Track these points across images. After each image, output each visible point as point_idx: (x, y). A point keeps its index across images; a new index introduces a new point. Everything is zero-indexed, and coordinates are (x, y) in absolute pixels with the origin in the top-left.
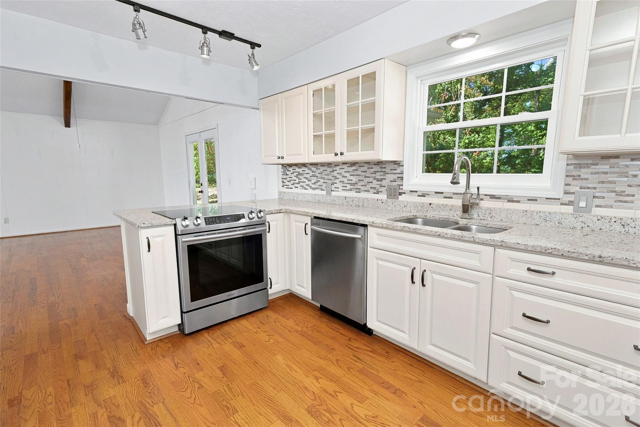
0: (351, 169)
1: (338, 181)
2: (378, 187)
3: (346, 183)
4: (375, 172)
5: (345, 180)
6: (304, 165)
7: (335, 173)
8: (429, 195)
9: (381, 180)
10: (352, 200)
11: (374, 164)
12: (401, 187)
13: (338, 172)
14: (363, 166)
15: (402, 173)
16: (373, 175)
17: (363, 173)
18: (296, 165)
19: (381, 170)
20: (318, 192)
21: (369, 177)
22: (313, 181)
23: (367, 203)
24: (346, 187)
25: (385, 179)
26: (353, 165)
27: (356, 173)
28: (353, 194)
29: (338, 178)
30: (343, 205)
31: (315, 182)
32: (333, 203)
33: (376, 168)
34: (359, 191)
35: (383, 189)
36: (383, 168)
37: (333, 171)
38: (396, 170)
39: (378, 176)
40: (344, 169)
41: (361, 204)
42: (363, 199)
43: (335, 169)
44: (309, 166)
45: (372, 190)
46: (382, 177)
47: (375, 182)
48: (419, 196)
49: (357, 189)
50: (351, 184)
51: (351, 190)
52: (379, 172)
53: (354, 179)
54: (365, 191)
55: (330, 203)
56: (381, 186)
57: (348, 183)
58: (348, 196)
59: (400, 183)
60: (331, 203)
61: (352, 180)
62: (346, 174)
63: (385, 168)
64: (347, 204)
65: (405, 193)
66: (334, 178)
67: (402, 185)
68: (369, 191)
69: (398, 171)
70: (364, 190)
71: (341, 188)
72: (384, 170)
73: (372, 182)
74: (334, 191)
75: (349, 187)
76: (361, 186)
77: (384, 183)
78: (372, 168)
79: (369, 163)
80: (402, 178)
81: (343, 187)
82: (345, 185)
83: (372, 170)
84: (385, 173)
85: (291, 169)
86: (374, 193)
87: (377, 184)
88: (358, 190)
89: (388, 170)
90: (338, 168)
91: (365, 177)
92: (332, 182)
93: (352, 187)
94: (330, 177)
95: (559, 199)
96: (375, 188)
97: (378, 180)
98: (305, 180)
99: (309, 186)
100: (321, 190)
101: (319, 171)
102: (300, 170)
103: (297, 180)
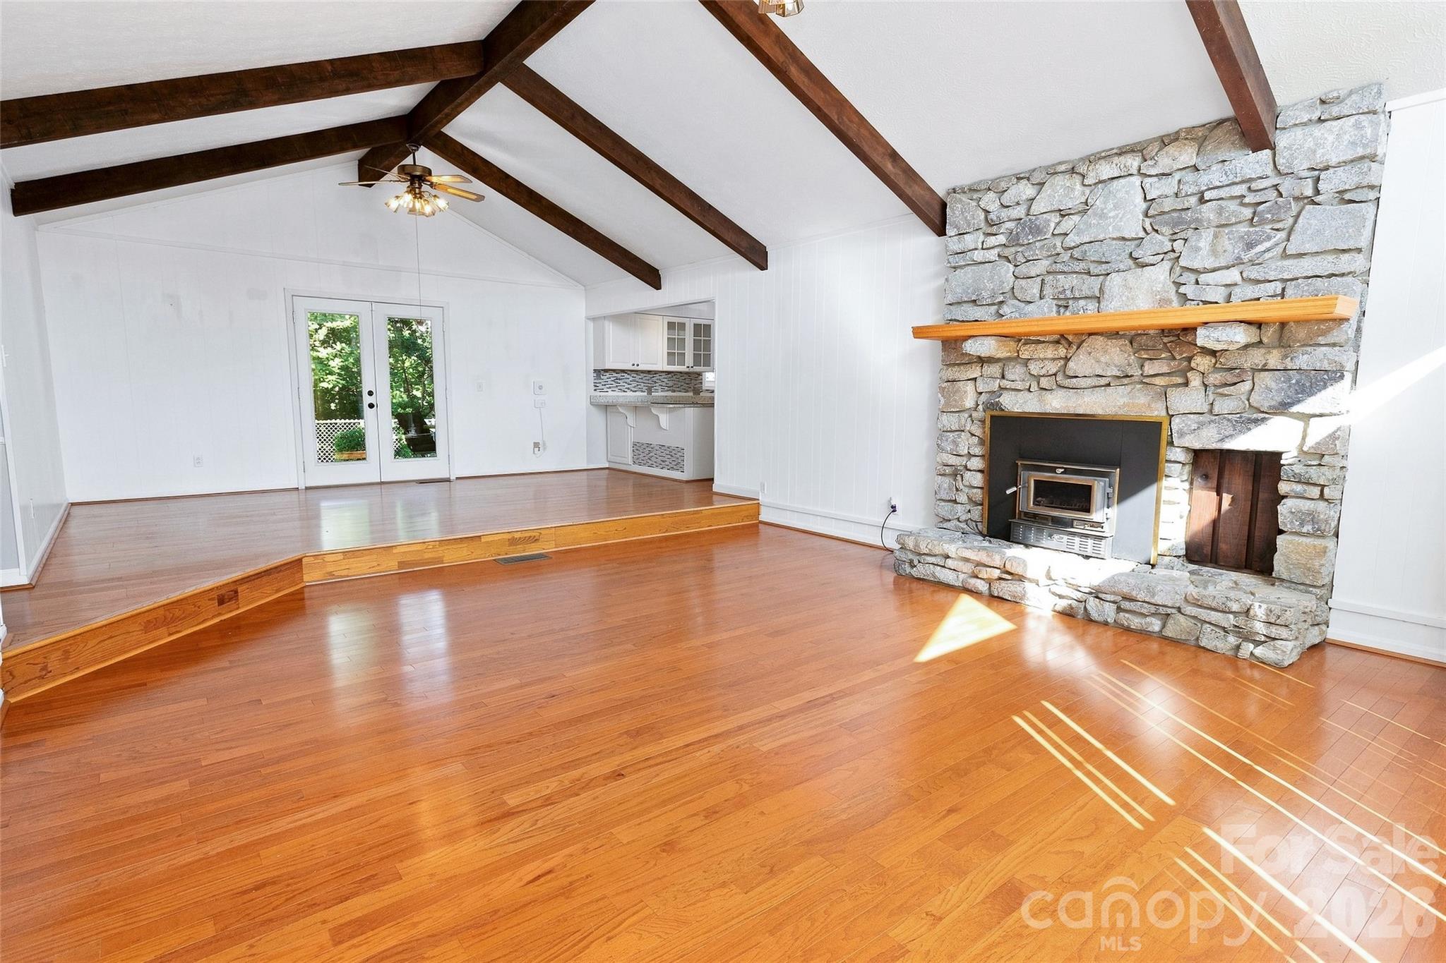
0: (669, 376)
1: (657, 385)
2: (687, 387)
3: (664, 386)
4: (685, 379)
6: (623, 371)
7: (655, 379)
11: (685, 373)
13: (657, 377)
14: (678, 374)
15: (702, 379)
17: (677, 379)
18: (614, 371)
19: (688, 377)
20: (638, 394)
21: (682, 381)
22: (633, 385)
26: (670, 374)
27: (672, 378)
31: (636, 386)
33: (686, 376)
34: (674, 391)
36: (690, 376)
37: (654, 377)
38: (697, 377)
39: (687, 381)
40: (663, 375)
43: (655, 375)
44: (629, 372)
46: (690, 382)
50: (668, 387)
51: (668, 391)
53: (671, 384)
54: (679, 391)
61: (669, 384)
62: (663, 380)
63: (692, 376)
66: (653, 383)
75: (666, 389)
76: (676, 387)
77: (691, 385)
78: (683, 376)
80: (701, 383)
84: (691, 379)
85: (607, 374)
90: (657, 375)
94: (650, 382)
97: (687, 384)
98: (624, 384)
99: (628, 389)
100: (642, 391)
101: (640, 377)
102: (618, 375)
103: (615, 385)
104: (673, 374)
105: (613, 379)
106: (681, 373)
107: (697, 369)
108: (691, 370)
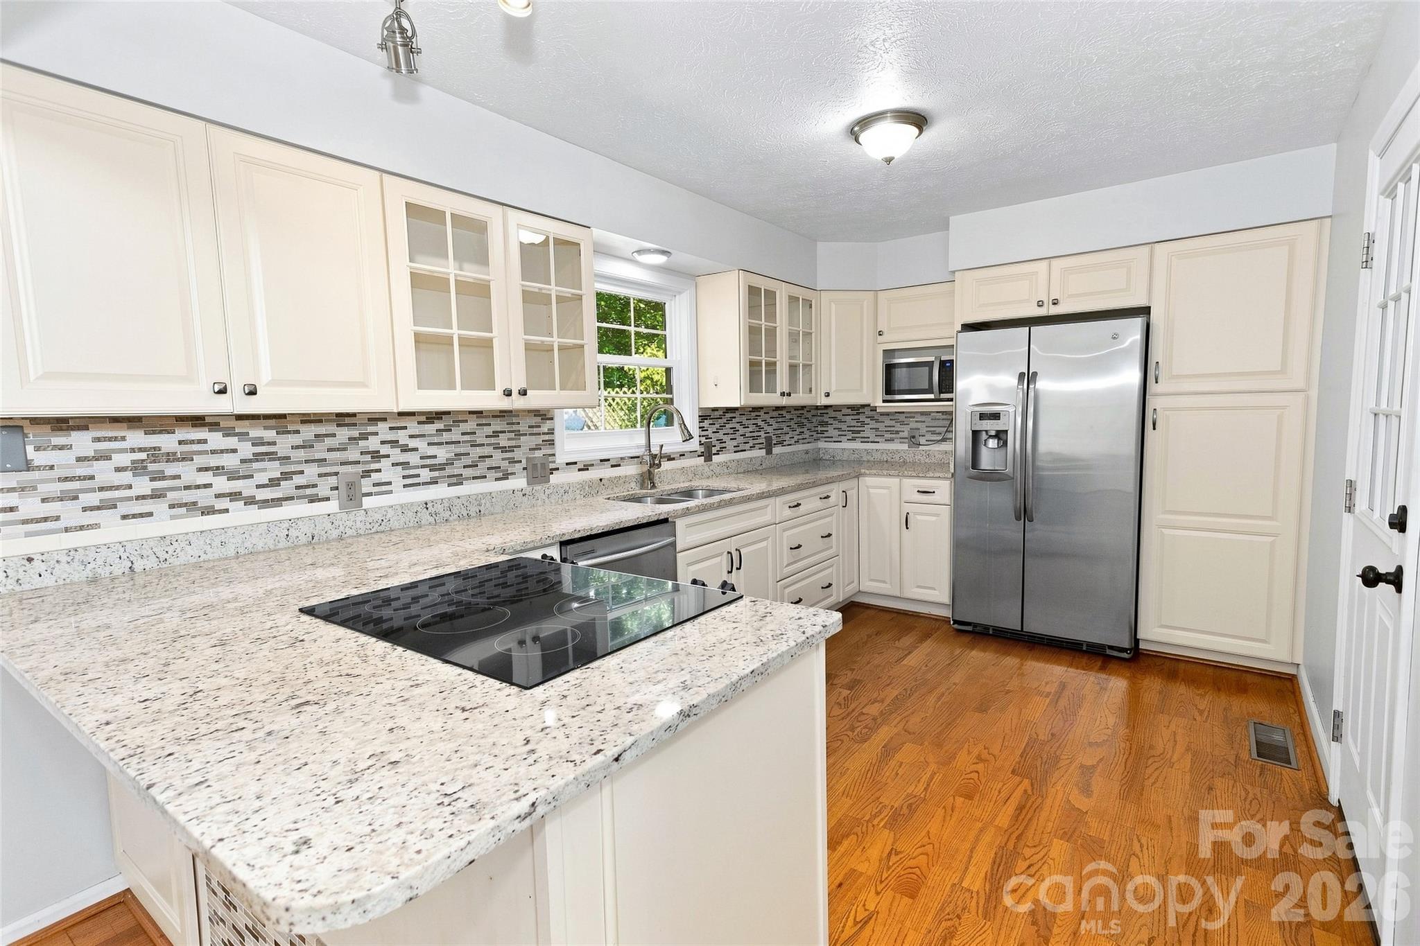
0: (430, 428)
1: (385, 464)
2: (505, 464)
3: (417, 467)
4: (496, 434)
5: (413, 458)
7: (373, 443)
8: (593, 465)
9: (511, 449)
10: (447, 505)
11: (493, 416)
12: (551, 459)
13: (382, 437)
14: (466, 421)
15: (552, 433)
16: (493, 440)
17: (467, 438)
19: (507, 428)
20: (300, 509)
21: (483, 445)
22: (262, 478)
23: (488, 505)
24: (418, 476)
25: (520, 446)
26: (438, 418)
27: (446, 437)
28: (441, 491)
29: (388, 456)
30: (419, 525)
31: (278, 479)
32: (381, 528)
33: (497, 425)
34: (458, 480)
35: (518, 468)
36: (513, 424)
37: (364, 437)
38: (540, 427)
39: (503, 441)
40: (405, 428)
41: (473, 510)
42: (479, 498)
43: (370, 429)
45: (492, 474)
46: (513, 443)
47: (498, 455)
48: (579, 470)
49: (454, 476)
50: (432, 468)
51: (434, 482)
52: (504, 432)
53: (442, 454)
54: (474, 478)
55: (370, 532)
56: (513, 461)
57: (423, 467)
58: (432, 498)
59: (550, 452)
60: (373, 530)
61: (435, 457)
62: (412, 443)
63: (519, 423)
64: (431, 520)
65: (558, 469)
66: (368, 457)
67: (554, 455)
68: (485, 477)
69: (545, 429)
70: (471, 476)
71: (398, 482)
72: (515, 428)
73: (492, 456)
74: (369, 494)
75: (426, 474)
76: (464, 467)
77: (517, 455)
78: (490, 425)
79: (481, 412)
80: (551, 443)
81: (404, 477)
82: (412, 472)
83: (488, 430)
84: (519, 434)
86: (497, 479)
87: (503, 459)
88: (454, 480)
89: (523, 428)
90: (380, 429)
91: (472, 446)
92: (359, 469)
93: (436, 474)
94: (353, 454)
95: (696, 451)
96: (500, 467)
97: (504, 449)
98: (206, 478)
99: (234, 496)
100: (313, 499)
101: (296, 440)
102: (167, 442)
103: (143, 485)
104: (448, 421)
105: (125, 459)
106: (478, 413)
107: (537, 399)
108: (517, 403)
